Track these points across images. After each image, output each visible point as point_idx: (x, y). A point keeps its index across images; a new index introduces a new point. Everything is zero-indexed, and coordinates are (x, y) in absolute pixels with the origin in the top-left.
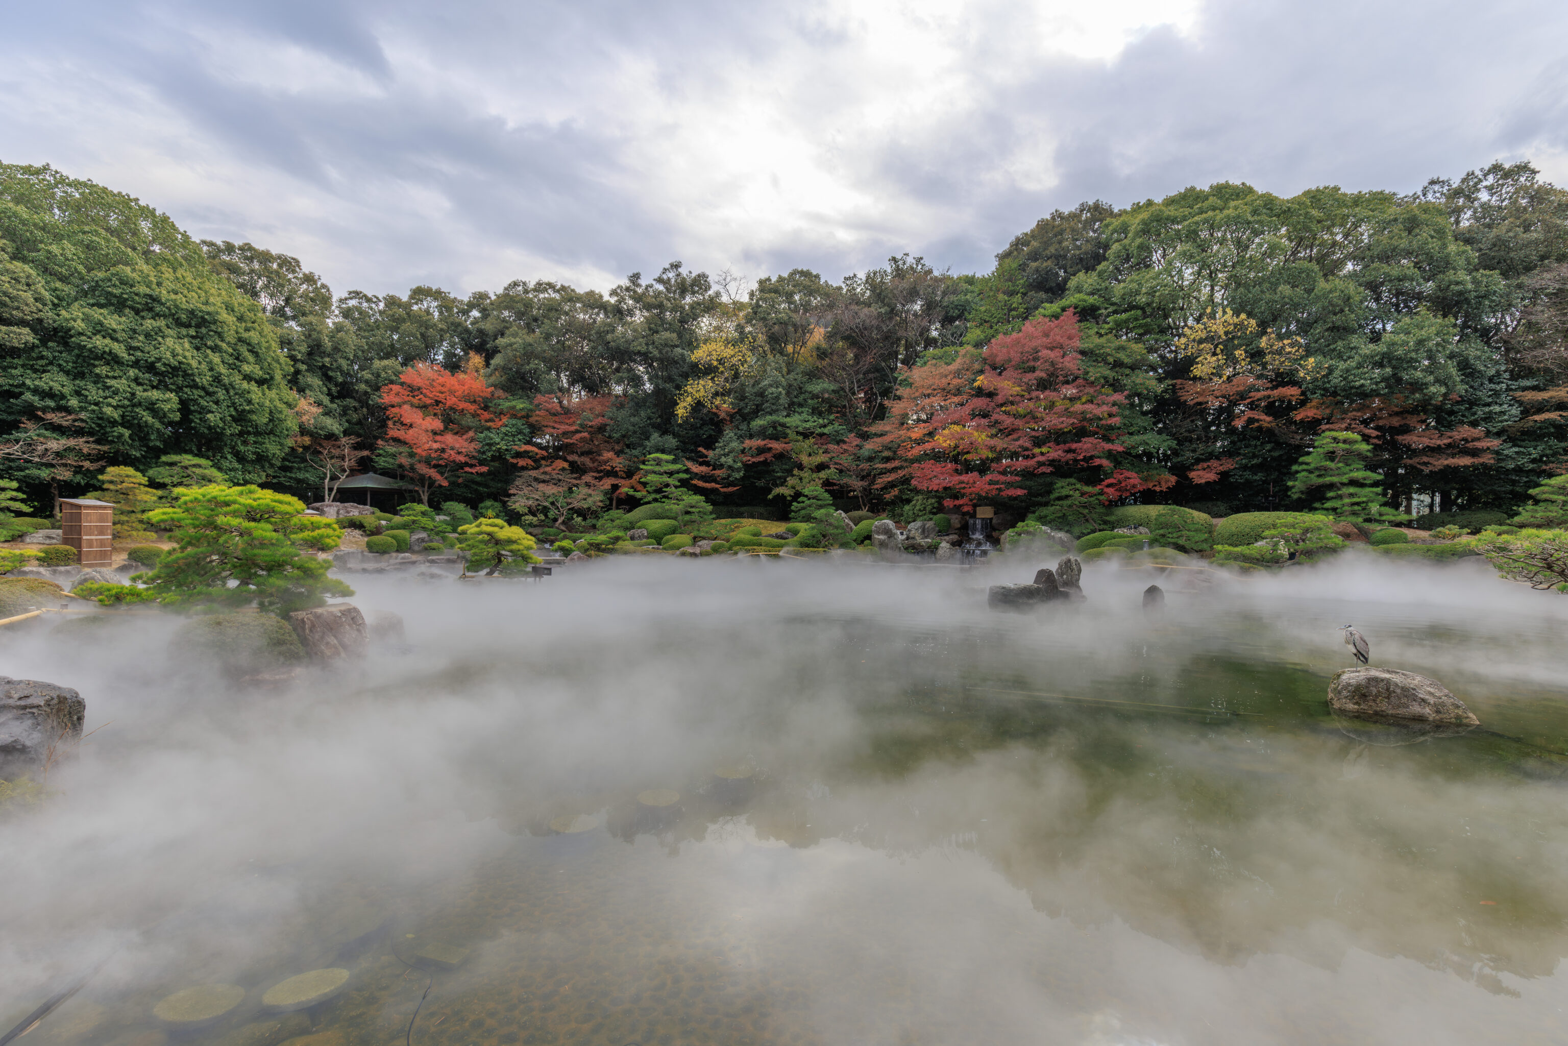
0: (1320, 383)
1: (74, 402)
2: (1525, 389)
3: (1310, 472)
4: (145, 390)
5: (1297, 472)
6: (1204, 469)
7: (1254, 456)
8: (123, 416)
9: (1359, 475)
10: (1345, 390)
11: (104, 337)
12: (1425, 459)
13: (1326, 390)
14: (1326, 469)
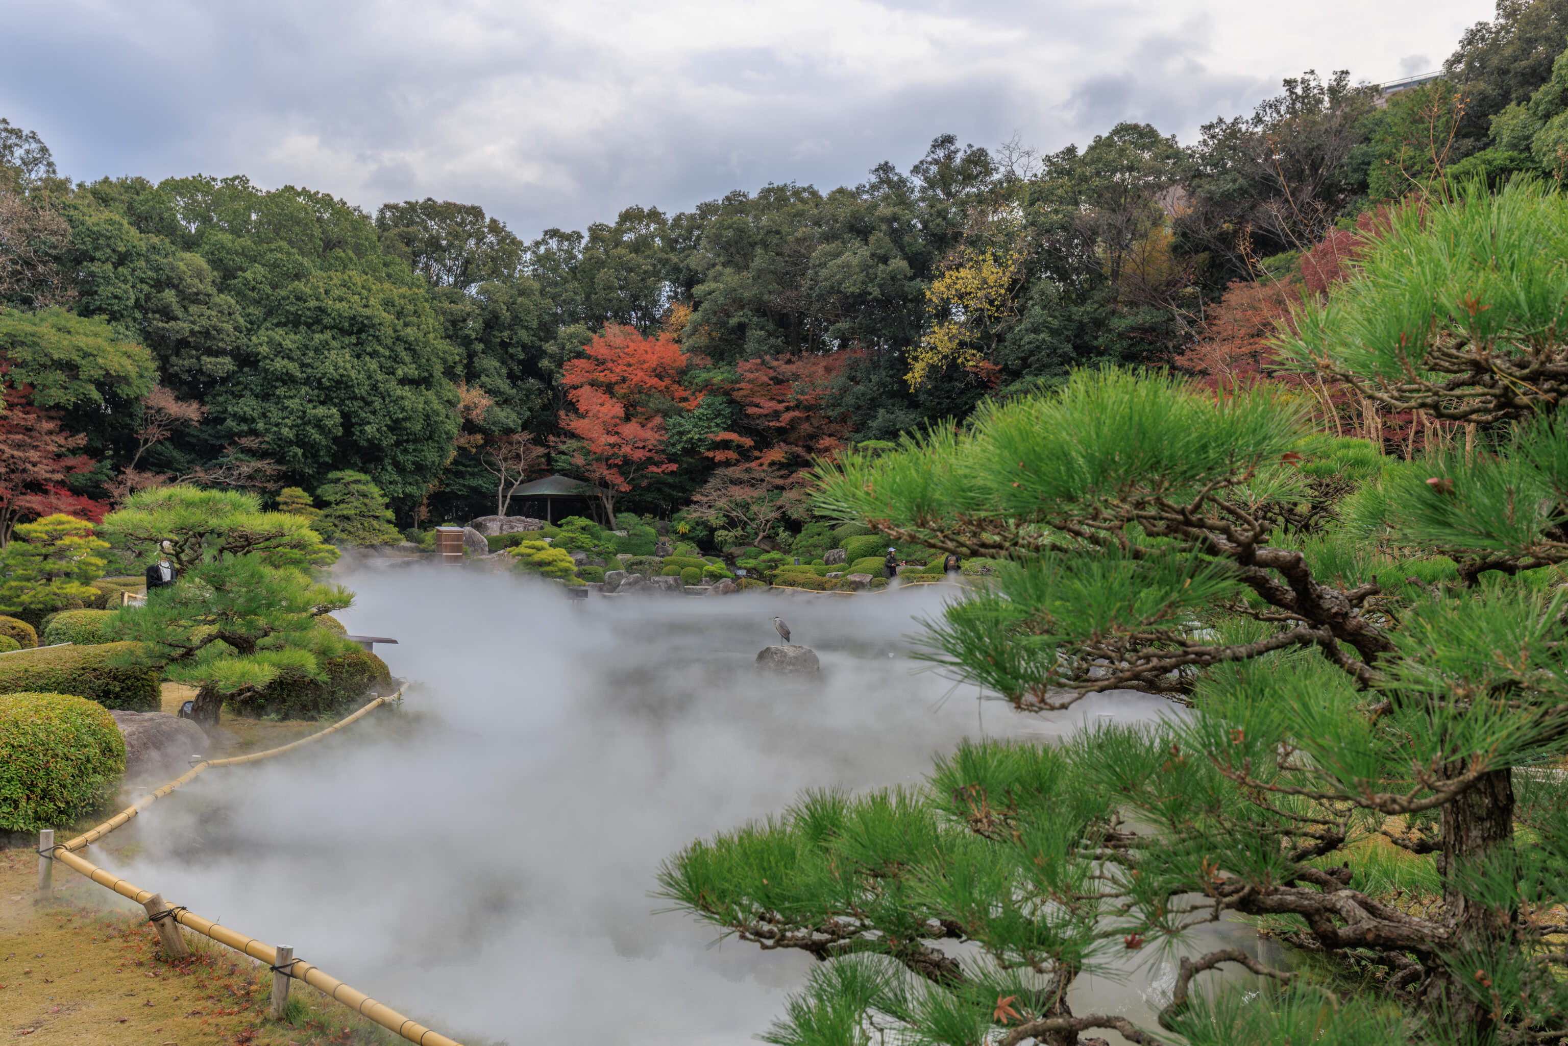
1: (260, 426)
4: (314, 407)
8: (297, 435)
11: (283, 358)
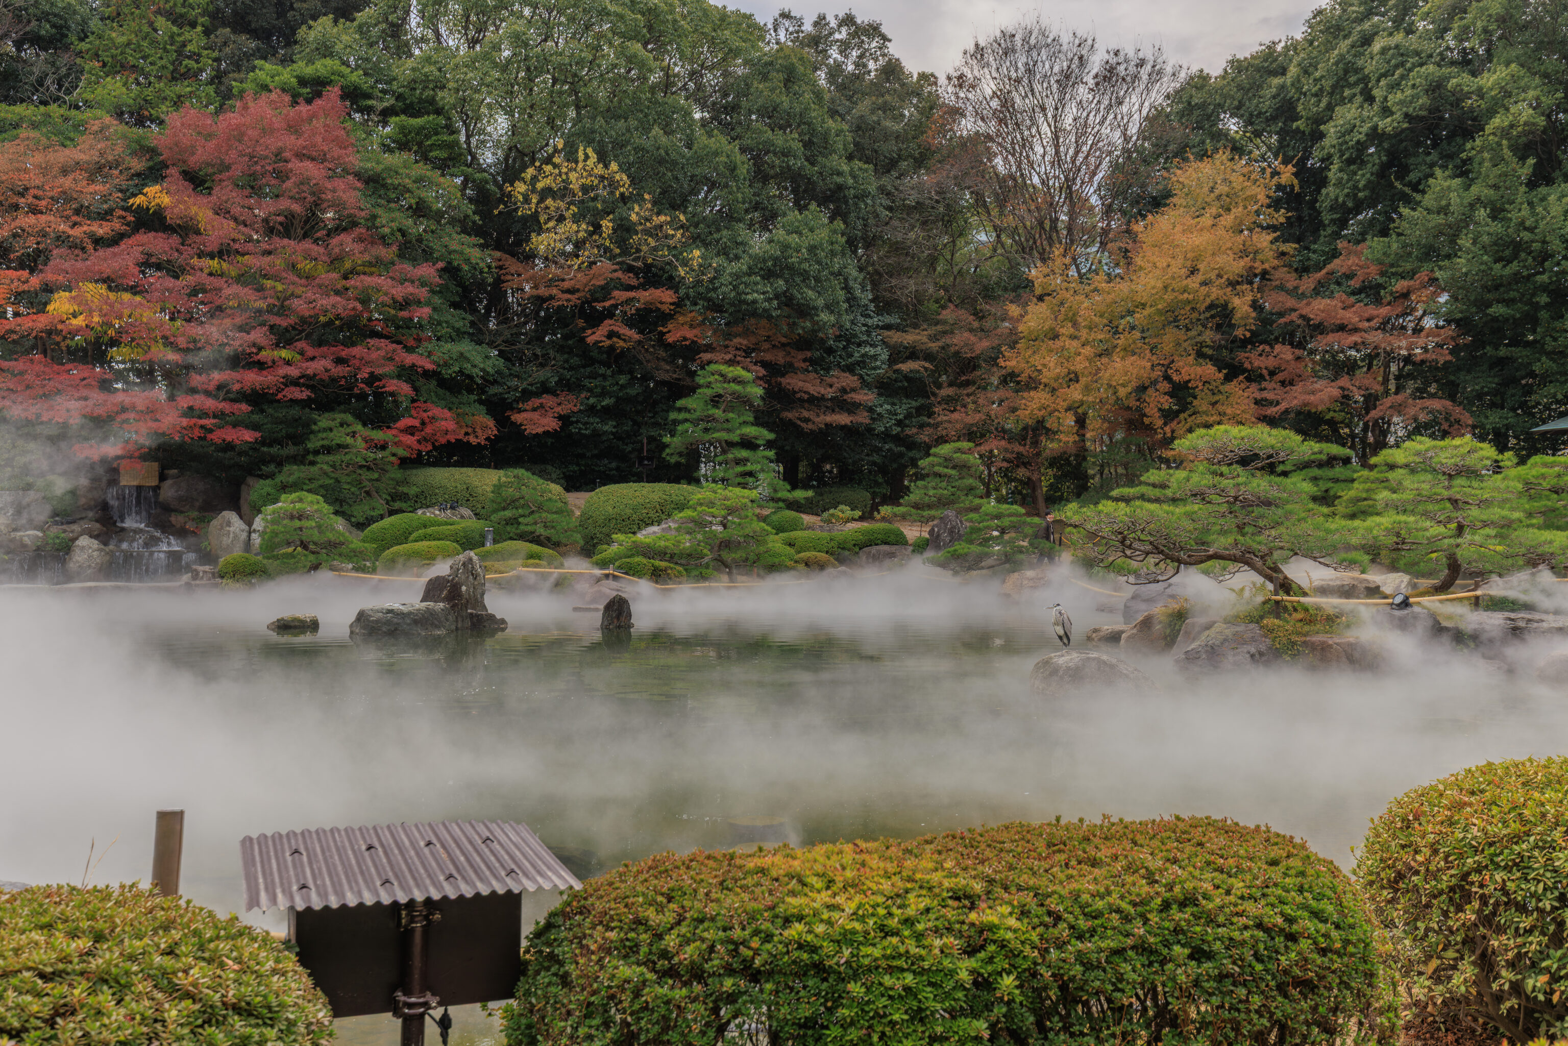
0: (701, 290)
2: (888, 327)
3: (695, 422)
5: (676, 422)
6: (534, 410)
7: (604, 394)
9: (751, 431)
10: (732, 304)
12: (806, 414)
13: (709, 300)
14: (710, 419)
